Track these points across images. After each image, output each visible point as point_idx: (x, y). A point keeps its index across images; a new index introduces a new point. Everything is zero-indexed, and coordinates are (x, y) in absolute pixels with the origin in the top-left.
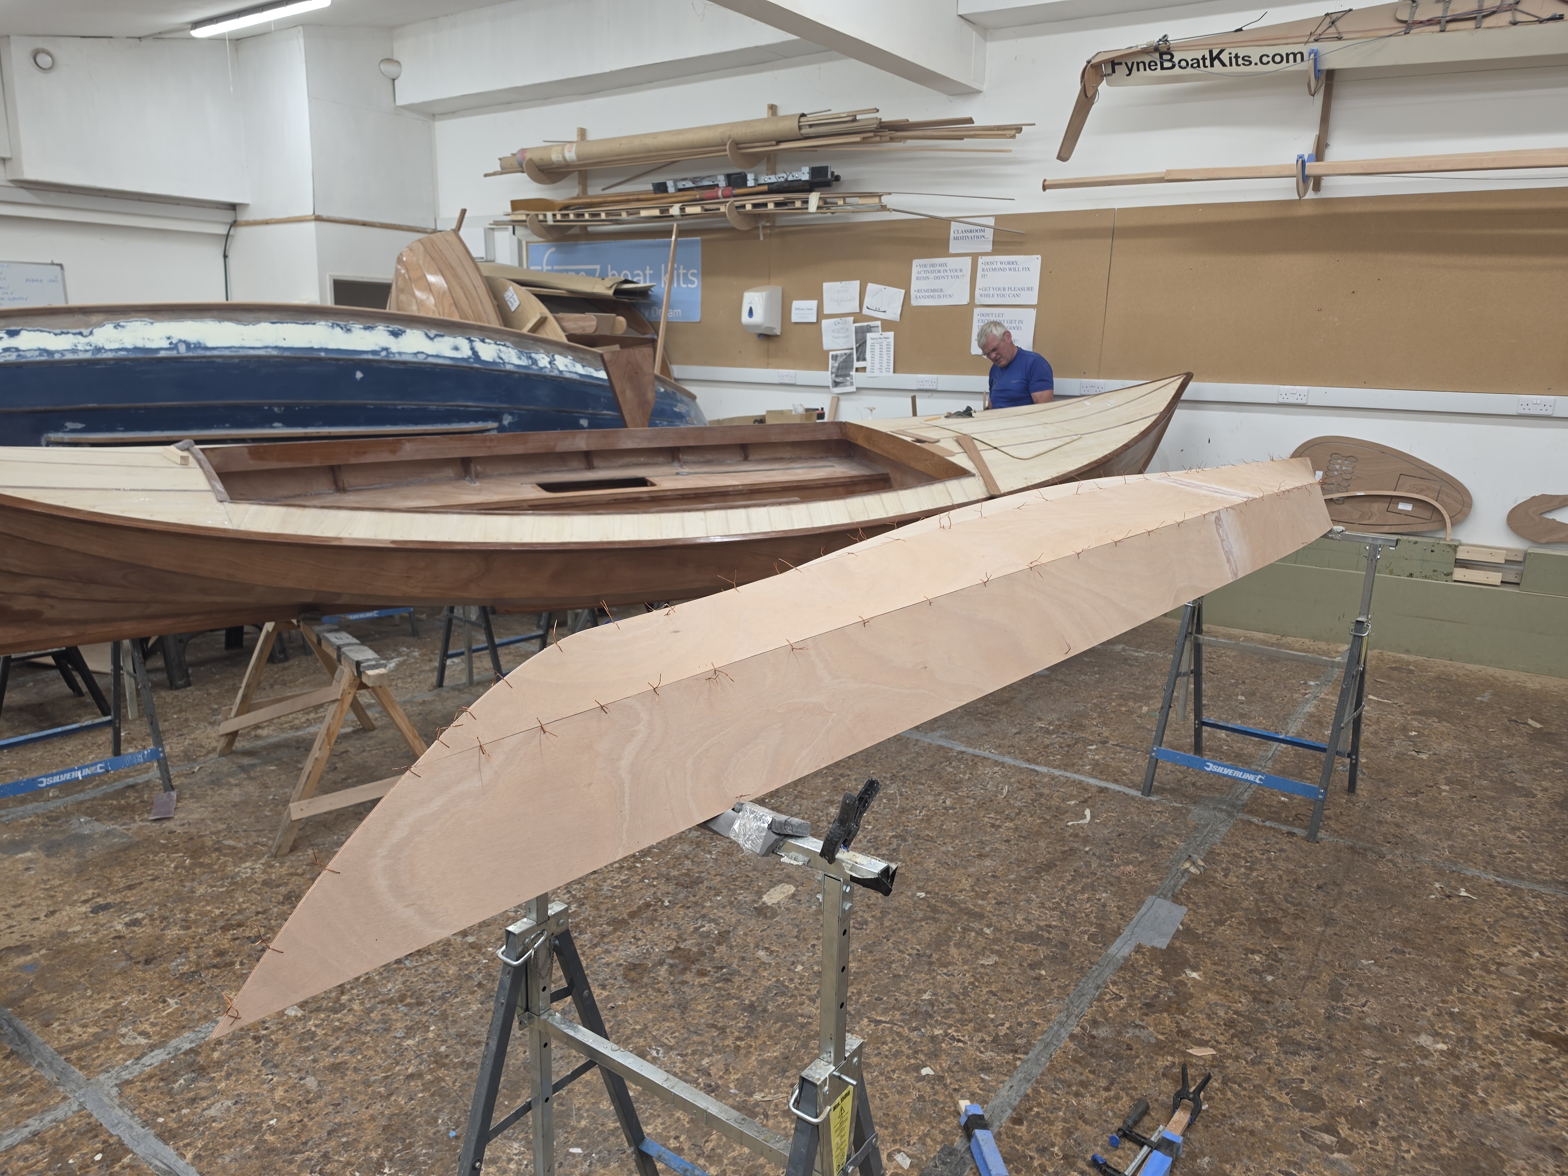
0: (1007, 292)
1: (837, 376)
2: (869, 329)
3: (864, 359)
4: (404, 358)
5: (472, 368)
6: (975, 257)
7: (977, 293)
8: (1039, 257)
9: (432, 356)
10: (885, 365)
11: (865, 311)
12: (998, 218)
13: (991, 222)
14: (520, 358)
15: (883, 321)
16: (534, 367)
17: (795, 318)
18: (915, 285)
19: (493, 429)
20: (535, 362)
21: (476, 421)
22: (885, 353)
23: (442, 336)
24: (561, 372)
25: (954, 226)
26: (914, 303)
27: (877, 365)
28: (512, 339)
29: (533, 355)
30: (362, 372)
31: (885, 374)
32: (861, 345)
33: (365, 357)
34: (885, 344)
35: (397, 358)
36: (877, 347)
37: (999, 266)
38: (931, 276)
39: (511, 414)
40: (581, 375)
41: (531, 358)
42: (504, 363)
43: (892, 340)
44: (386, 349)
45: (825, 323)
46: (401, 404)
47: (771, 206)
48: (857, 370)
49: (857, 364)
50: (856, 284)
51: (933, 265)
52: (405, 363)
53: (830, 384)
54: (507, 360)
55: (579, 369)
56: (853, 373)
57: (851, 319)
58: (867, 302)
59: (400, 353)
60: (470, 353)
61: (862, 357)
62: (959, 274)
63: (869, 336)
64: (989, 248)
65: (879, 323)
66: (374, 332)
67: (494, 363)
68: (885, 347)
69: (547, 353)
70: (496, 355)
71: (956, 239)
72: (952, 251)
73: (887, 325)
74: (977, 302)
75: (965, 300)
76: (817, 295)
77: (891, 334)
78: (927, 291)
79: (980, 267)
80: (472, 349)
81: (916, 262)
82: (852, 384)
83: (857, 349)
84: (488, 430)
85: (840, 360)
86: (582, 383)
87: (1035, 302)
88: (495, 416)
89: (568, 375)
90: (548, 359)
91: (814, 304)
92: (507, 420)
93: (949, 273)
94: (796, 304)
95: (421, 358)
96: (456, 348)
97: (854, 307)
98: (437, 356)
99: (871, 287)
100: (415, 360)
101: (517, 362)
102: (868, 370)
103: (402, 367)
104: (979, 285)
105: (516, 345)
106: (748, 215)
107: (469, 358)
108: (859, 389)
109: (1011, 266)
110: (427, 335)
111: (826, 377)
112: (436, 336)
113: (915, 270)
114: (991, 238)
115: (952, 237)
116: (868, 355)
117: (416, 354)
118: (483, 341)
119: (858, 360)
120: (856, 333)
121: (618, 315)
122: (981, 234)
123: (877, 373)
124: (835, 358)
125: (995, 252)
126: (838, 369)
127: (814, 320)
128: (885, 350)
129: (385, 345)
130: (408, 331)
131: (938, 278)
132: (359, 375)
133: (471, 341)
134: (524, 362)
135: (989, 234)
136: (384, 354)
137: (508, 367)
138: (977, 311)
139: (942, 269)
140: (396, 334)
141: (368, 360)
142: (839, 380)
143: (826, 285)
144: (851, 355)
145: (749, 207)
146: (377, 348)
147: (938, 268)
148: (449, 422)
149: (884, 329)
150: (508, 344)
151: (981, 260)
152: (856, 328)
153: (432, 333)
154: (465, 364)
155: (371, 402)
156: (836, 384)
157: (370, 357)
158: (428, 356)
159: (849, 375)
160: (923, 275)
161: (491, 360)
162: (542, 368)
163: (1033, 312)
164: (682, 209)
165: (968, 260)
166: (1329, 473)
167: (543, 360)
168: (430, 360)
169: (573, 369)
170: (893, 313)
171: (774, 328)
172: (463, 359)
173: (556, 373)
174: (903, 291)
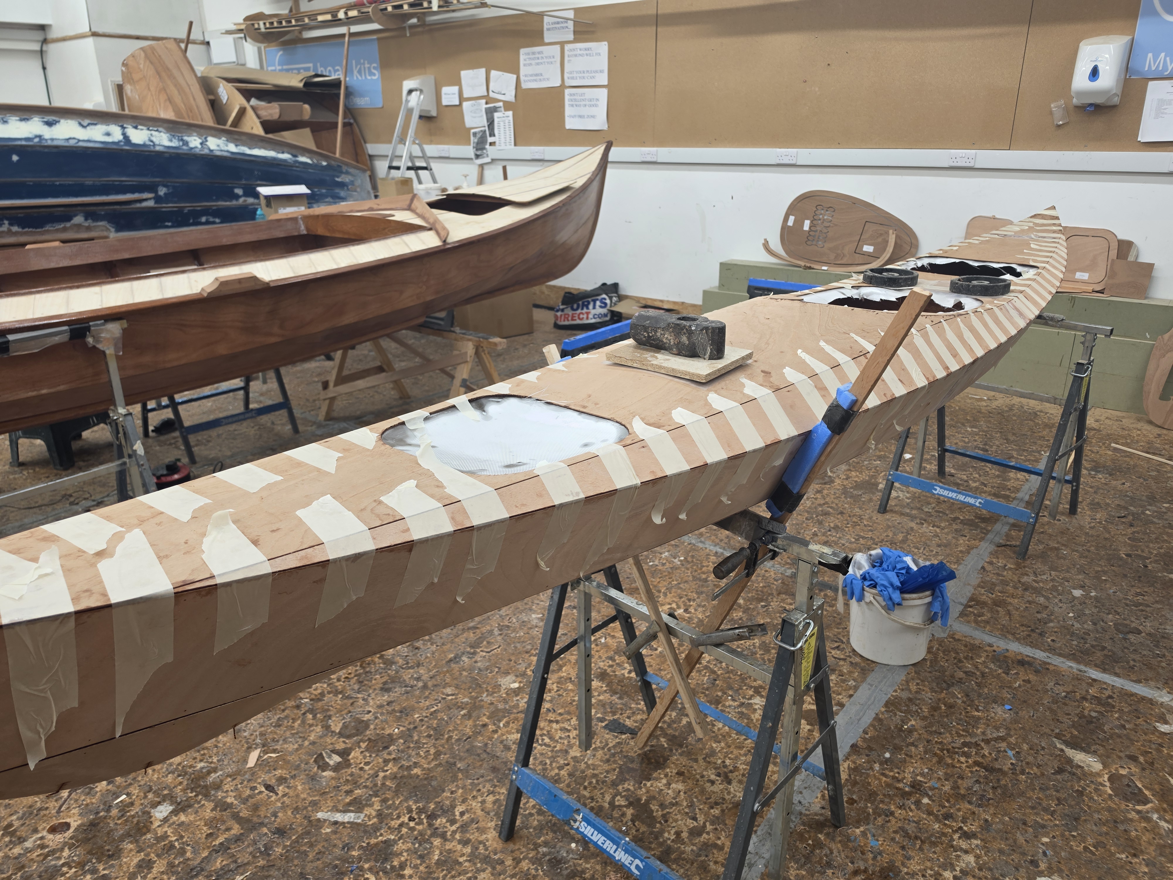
0: (586, 75)
1: (477, 150)
2: (495, 109)
3: (494, 136)
4: (55, 143)
5: (122, 150)
6: (562, 44)
7: (566, 76)
8: (606, 43)
9: (84, 141)
10: (508, 139)
11: (492, 95)
12: (577, 11)
13: (571, 15)
14: (171, 141)
15: (505, 102)
16: (185, 147)
17: (445, 102)
18: (523, 70)
19: (150, 199)
20: (186, 143)
21: (133, 192)
22: (507, 129)
23: (95, 124)
24: (212, 151)
25: (546, 19)
26: (525, 86)
27: (503, 140)
28: (165, 125)
29: (185, 138)
30: (18, 155)
31: (508, 147)
32: (491, 124)
33: (19, 143)
34: (507, 121)
35: (49, 143)
36: (502, 124)
37: (579, 52)
38: (533, 62)
39: (165, 186)
40: (232, 153)
41: (182, 140)
42: (154, 145)
43: (511, 118)
44: (40, 136)
45: (465, 104)
46: (58, 181)
47: (406, 7)
48: (491, 144)
49: (490, 140)
50: (483, 71)
51: (534, 53)
52: (57, 147)
53: (473, 156)
54: (157, 142)
55: (232, 148)
56: (487, 146)
57: (484, 101)
58: (491, 88)
59: (52, 140)
60: (121, 138)
61: (492, 134)
62: (552, 60)
63: (496, 115)
64: (571, 37)
65: (501, 104)
66: (29, 123)
67: (144, 145)
68: (507, 124)
69: (200, 135)
70: (146, 139)
71: (548, 29)
72: (546, 40)
73: (508, 106)
74: (567, 84)
75: (557, 83)
76: (457, 82)
77: (510, 113)
78: (531, 75)
79: (566, 53)
80: (124, 134)
81: (522, 51)
82: (487, 156)
83: (489, 126)
84: (146, 200)
85: (478, 136)
86: (234, 160)
87: (606, 83)
88: (152, 188)
89: (218, 153)
90: (200, 141)
91: (455, 89)
92: (162, 191)
93: (545, 60)
94: (445, 90)
95: (72, 143)
96: (108, 134)
97: (483, 92)
98: (89, 141)
99: (494, 73)
100: (66, 144)
101: (167, 143)
102: (497, 143)
103: (55, 150)
104: (566, 70)
105: (168, 130)
106: (391, 16)
107: (120, 141)
108: (493, 160)
109: (587, 52)
110: (80, 124)
111: (469, 151)
112: (89, 124)
113: (522, 57)
114: (572, 29)
115: (545, 29)
116: (496, 131)
117: (68, 140)
118: (136, 128)
119: (490, 136)
120: (487, 113)
121: (305, 103)
122: (565, 25)
123: (503, 147)
124: (475, 134)
125: (576, 40)
126: (478, 143)
127: (457, 103)
128: (507, 127)
129: (38, 133)
130: (62, 121)
131: (538, 64)
132: (15, 158)
133: (123, 128)
134: (175, 143)
135: (571, 24)
136: (37, 140)
137: (158, 148)
138: (567, 91)
139: (539, 56)
140: (49, 124)
141: (21, 146)
142: (479, 153)
143: (463, 73)
144: (485, 131)
145: (390, 9)
146: (30, 136)
147: (537, 56)
148: (107, 194)
149: (506, 109)
150: (160, 129)
151: (567, 47)
152: (486, 109)
153: (86, 122)
154: (115, 147)
155: (30, 180)
156: (477, 156)
157: (24, 143)
158: (79, 141)
159: (484, 148)
160: (528, 62)
161: (141, 142)
162: (192, 148)
163: (605, 91)
164: (346, 13)
165: (558, 48)
166: (815, 222)
167: (194, 142)
168: (81, 144)
169: (226, 148)
170: (510, 96)
171: (430, 111)
172: (113, 143)
173: (206, 151)
174: (515, 76)
